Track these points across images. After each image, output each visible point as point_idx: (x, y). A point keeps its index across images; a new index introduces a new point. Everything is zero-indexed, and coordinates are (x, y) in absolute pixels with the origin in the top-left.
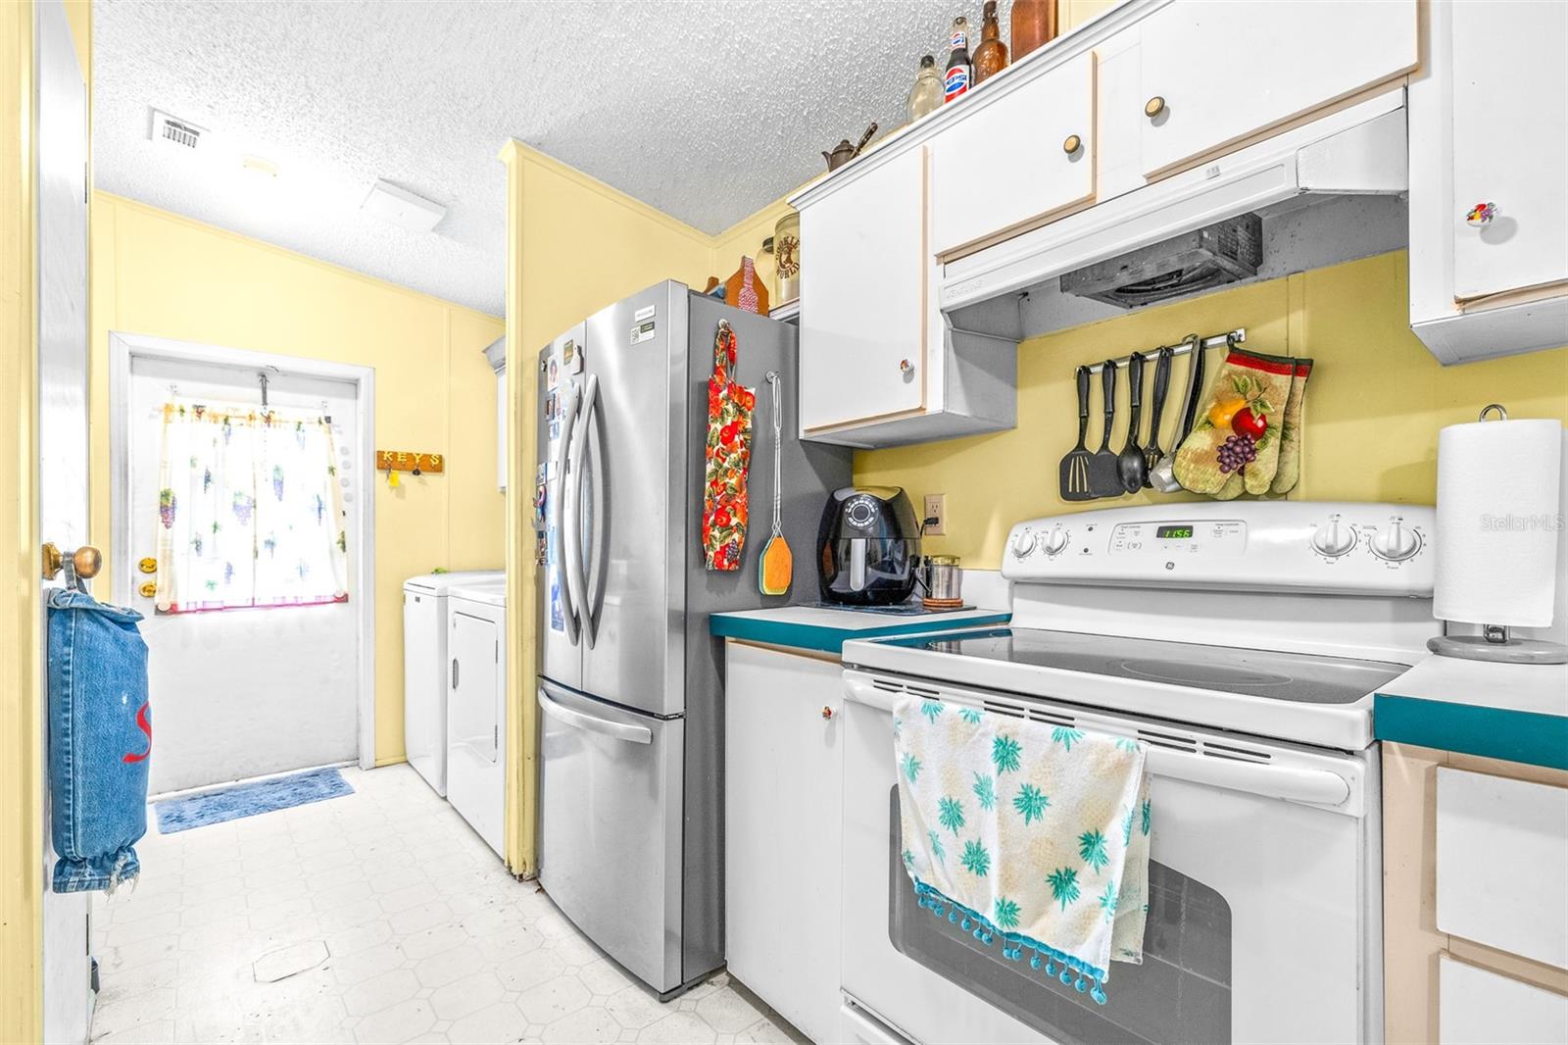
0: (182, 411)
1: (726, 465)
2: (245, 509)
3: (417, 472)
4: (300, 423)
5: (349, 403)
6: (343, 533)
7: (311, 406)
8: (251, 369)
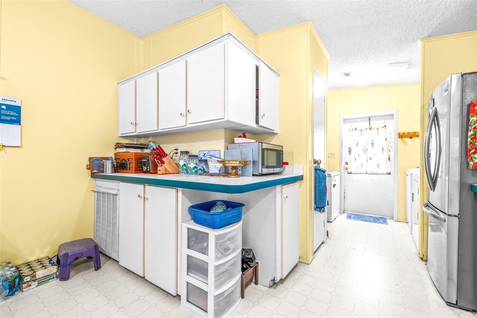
0: (353, 130)
2: (365, 150)
3: (411, 138)
4: (378, 128)
5: (391, 121)
6: (389, 156)
7: (380, 123)
8: (367, 117)
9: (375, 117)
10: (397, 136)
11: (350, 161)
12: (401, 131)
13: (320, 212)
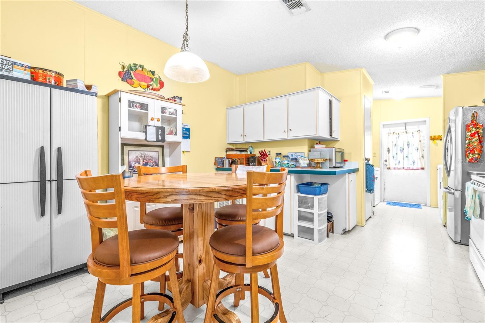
0: (391, 133)
1: (473, 141)
2: (402, 150)
3: (441, 140)
4: (413, 132)
5: (424, 126)
6: (423, 155)
7: (415, 128)
8: (403, 123)
9: (410, 123)
10: (429, 138)
11: (389, 159)
12: (433, 135)
13: (370, 193)
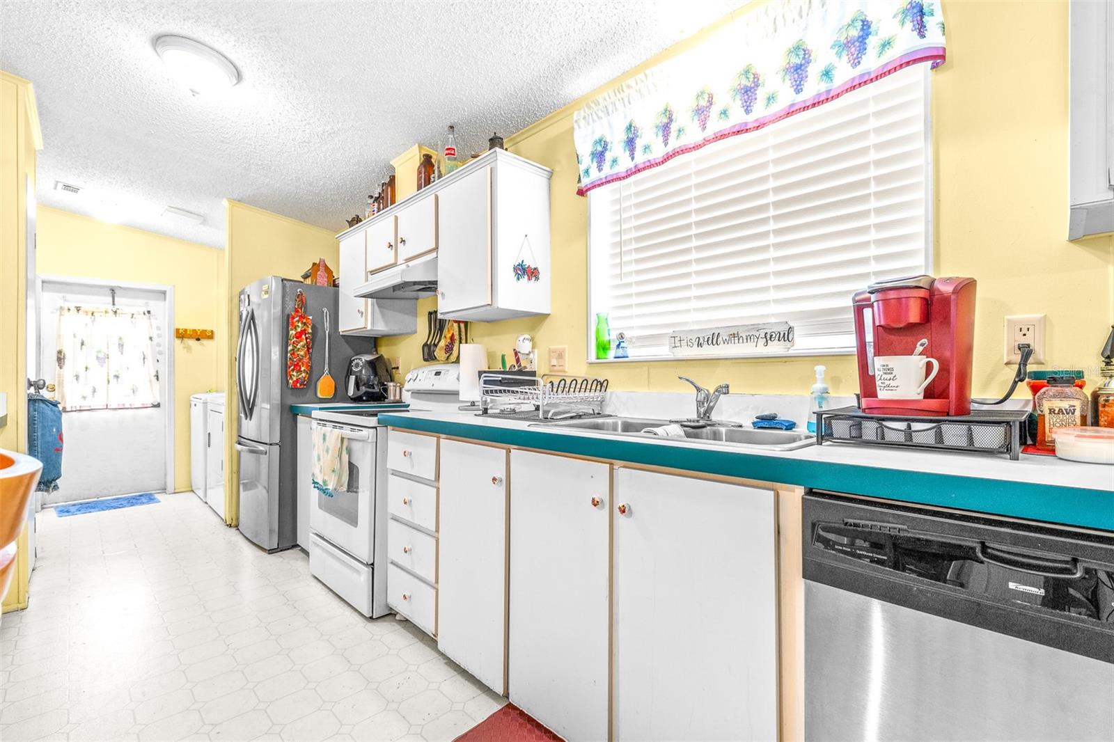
0: (69, 309)
1: (298, 347)
2: (103, 359)
3: (198, 339)
4: (133, 314)
5: (161, 303)
6: (157, 372)
7: (139, 305)
8: (107, 287)
9: (125, 289)
10: (173, 334)
11: (61, 383)
13: (47, 491)
